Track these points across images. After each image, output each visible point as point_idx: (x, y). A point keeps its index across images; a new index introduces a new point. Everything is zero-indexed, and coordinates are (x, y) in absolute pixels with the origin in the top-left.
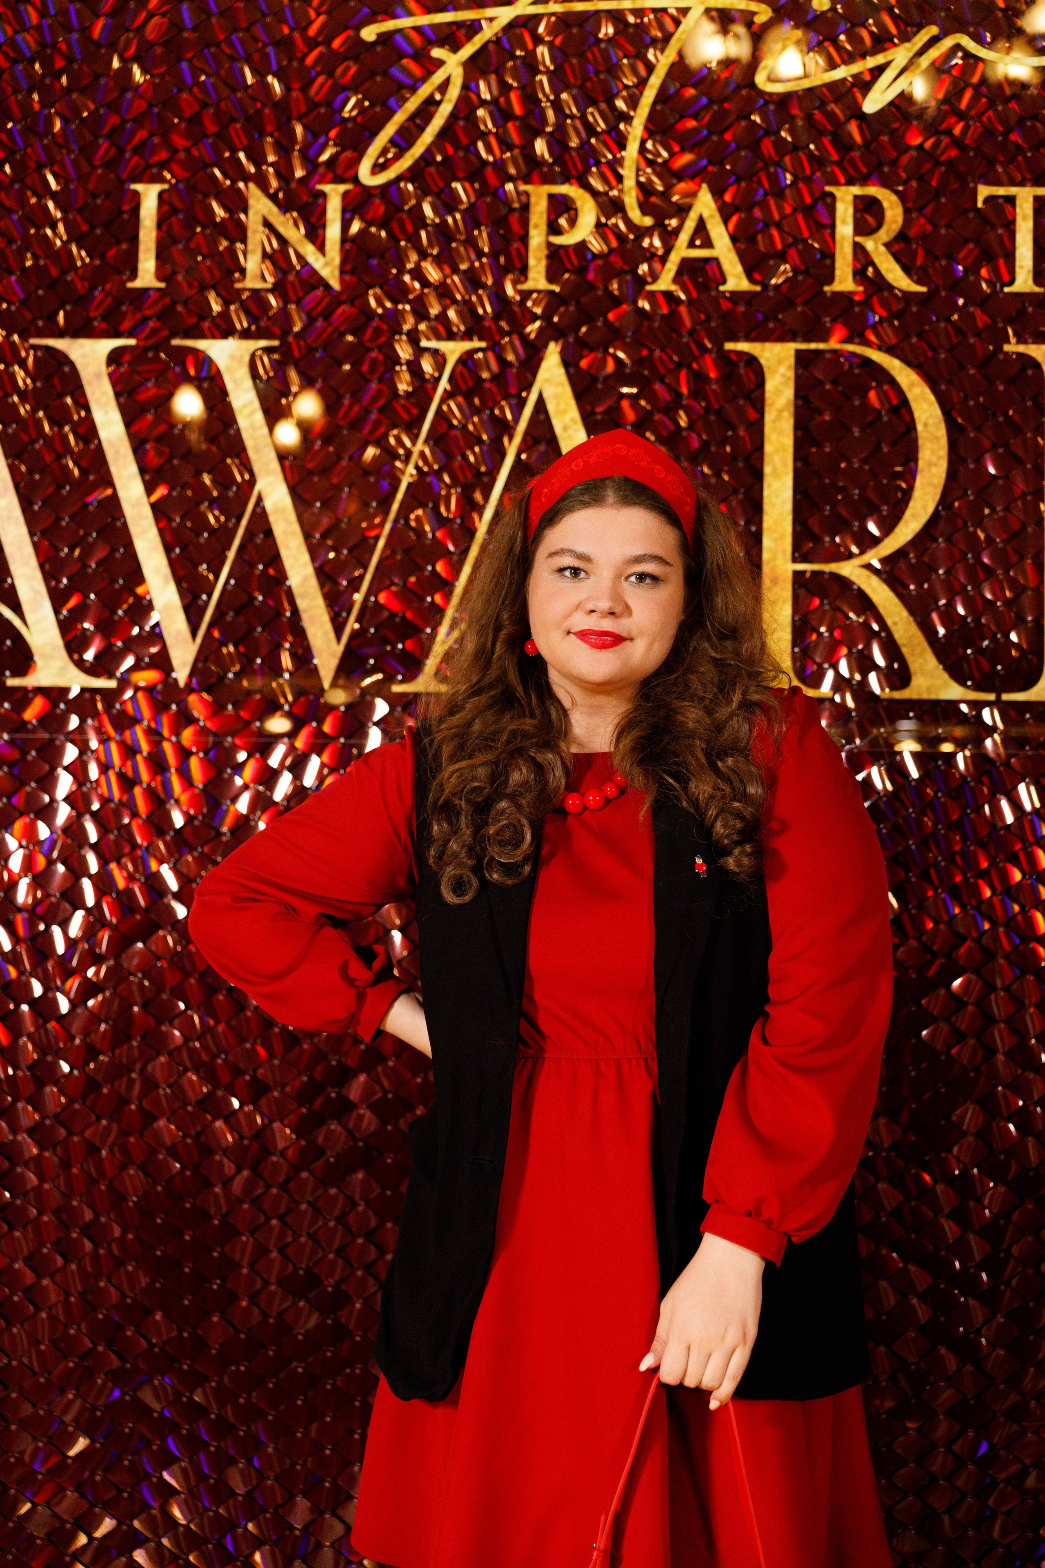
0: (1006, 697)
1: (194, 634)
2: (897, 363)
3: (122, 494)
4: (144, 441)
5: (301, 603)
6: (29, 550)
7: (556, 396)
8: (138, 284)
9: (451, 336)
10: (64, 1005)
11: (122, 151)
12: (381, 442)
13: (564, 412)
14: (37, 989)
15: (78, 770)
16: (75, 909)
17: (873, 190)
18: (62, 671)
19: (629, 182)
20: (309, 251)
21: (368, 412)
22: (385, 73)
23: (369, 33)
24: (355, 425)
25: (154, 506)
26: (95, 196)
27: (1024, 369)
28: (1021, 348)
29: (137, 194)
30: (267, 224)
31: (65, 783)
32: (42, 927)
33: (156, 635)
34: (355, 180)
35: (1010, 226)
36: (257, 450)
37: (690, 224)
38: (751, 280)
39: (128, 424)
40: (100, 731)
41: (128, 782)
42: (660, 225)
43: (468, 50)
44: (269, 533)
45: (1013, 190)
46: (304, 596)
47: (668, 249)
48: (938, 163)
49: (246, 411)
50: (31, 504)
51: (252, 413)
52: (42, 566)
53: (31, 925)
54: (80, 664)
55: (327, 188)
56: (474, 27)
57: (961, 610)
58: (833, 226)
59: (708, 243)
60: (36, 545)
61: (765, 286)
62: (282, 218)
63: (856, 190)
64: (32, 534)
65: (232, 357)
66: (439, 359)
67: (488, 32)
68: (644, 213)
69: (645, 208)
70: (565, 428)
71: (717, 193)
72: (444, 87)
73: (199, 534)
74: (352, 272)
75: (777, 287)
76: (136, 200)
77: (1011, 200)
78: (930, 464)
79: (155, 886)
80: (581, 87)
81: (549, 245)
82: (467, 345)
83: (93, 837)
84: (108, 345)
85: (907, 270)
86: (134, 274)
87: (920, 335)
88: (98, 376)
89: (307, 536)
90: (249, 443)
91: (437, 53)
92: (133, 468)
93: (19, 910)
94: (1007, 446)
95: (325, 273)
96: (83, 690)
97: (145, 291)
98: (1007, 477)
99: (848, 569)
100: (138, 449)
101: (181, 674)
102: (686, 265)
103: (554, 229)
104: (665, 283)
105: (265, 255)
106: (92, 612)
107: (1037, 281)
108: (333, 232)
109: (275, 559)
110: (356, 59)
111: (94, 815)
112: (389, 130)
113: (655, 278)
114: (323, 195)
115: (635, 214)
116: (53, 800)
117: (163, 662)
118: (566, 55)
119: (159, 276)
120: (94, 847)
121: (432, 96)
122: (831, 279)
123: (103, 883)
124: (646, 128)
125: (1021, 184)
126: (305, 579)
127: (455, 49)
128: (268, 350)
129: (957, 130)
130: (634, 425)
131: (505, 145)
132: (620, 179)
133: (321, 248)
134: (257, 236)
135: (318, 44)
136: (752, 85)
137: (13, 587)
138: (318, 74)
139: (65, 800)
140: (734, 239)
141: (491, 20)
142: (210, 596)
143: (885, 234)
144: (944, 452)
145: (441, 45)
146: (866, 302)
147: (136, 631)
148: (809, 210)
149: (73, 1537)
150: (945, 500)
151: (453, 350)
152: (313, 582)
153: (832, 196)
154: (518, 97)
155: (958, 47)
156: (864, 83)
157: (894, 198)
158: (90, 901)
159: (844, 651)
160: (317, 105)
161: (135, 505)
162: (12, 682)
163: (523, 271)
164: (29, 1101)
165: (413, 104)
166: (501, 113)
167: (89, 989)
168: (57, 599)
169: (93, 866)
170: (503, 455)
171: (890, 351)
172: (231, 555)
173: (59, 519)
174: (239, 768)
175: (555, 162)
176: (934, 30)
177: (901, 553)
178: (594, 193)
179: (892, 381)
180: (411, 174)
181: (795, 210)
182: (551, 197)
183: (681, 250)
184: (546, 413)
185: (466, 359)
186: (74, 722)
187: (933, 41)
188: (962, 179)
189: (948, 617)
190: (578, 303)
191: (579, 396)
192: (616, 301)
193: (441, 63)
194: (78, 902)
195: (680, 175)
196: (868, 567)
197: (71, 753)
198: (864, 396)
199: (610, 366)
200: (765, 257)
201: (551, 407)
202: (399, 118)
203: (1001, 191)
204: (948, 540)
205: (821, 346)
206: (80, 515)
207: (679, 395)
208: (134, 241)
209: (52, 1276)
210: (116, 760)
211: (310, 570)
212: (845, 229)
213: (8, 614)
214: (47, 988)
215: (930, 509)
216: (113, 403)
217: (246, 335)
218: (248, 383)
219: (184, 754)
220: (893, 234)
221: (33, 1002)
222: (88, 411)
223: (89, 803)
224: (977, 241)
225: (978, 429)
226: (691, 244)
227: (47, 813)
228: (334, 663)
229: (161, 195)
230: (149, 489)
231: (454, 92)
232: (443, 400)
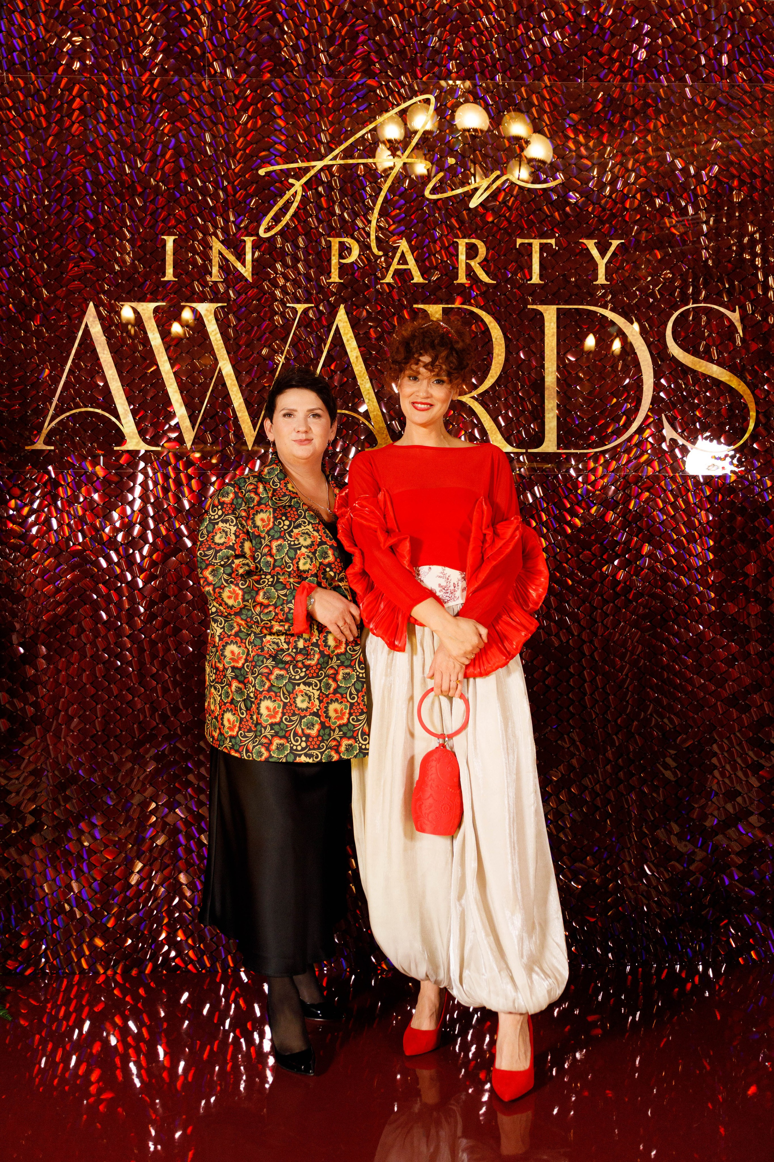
0: (529, 451)
1: (193, 428)
2: (484, 313)
3: (161, 368)
4: (170, 346)
5: (239, 415)
6: (122, 392)
7: (343, 327)
8: (166, 279)
9: (298, 301)
10: (141, 585)
11: (157, 222)
12: (270, 347)
13: (347, 334)
14: (129, 577)
15: (144, 485)
16: (146, 544)
17: (473, 241)
18: (138, 443)
19: (373, 237)
20: (239, 265)
21: (265, 333)
22: (269, 189)
23: (262, 172)
24: (259, 339)
25: (174, 373)
26: (146, 241)
27: (536, 315)
28: (535, 307)
29: (164, 240)
30: (220, 253)
31: (138, 490)
32: (131, 551)
33: (177, 427)
34: (257, 235)
35: (530, 256)
36: (218, 350)
37: (398, 255)
38: (424, 278)
39: (162, 339)
40: (153, 469)
41: (166, 490)
42: (386, 255)
43: (304, 180)
44: (224, 385)
45: (531, 241)
46: (240, 411)
47: (389, 265)
48: (500, 229)
49: (213, 333)
50: (122, 373)
51: (216, 334)
52: (127, 399)
53: (126, 550)
54: (145, 440)
55: (246, 238)
56: (307, 170)
57: (510, 415)
58: (457, 255)
59: (406, 263)
60: (124, 390)
61: (429, 281)
62: (227, 251)
63: (467, 240)
64: (123, 386)
65: (207, 310)
66: (294, 311)
67: (312, 172)
68: (379, 250)
69: (379, 249)
70: (348, 341)
71: (409, 242)
72: (294, 195)
73: (194, 386)
74: (257, 274)
75: (434, 281)
76: (164, 243)
77: (530, 245)
78: (498, 355)
79: (179, 534)
80: (351, 196)
81: (340, 263)
82: (306, 306)
83: (152, 514)
84: (153, 305)
85: (487, 274)
86: (164, 275)
87: (493, 301)
88: (150, 318)
89: (240, 386)
90: (215, 347)
91: (291, 181)
92: (166, 358)
93: (122, 544)
94: (529, 347)
95: (245, 275)
96: (146, 451)
97: (169, 281)
98: (529, 360)
99: (466, 399)
100: (167, 350)
101: (189, 445)
102: (396, 271)
103: (341, 257)
104: (389, 279)
105: (220, 267)
106: (149, 419)
107: (541, 279)
108: (249, 257)
109: (227, 396)
110: (257, 183)
111: (152, 504)
112: (272, 214)
113: (384, 277)
114: (244, 241)
115: (375, 250)
116: (134, 498)
117: (180, 440)
118: (345, 183)
119: (174, 276)
120: (151, 517)
121: (289, 199)
122: (457, 279)
123: (156, 533)
124: (379, 214)
125: (534, 238)
126: (240, 404)
127: (298, 179)
128: (222, 307)
129: (507, 215)
130: (376, 339)
131: (320, 221)
132: (368, 234)
133: (244, 264)
134: (216, 260)
135: (240, 176)
136: (423, 196)
137: (115, 407)
138: (240, 189)
139: (140, 498)
140: (416, 260)
141: (313, 167)
142: (200, 412)
143: (479, 259)
144: (504, 350)
145: (293, 177)
146: (471, 287)
147: (167, 426)
148: (447, 249)
149: (149, 805)
150: (504, 370)
151: (300, 307)
152: (244, 405)
153: (457, 242)
154: (325, 200)
155: (508, 179)
156: (470, 195)
157: (482, 244)
158: (151, 540)
159: (463, 433)
160: (240, 203)
161: (166, 374)
162: (115, 448)
163: (329, 275)
164: (127, 624)
165: (281, 203)
166: (319, 208)
167: (152, 577)
168: (134, 413)
169: (152, 526)
170: (322, 352)
171: (481, 308)
172: (209, 394)
173: (134, 379)
174: (213, 484)
175: (341, 228)
176: (498, 173)
177: (486, 392)
178: (358, 241)
179: (482, 320)
180: (281, 233)
181: (441, 248)
182: (340, 242)
183: (395, 266)
184: (340, 334)
185: (306, 311)
186: (142, 465)
187: (498, 177)
188: (510, 235)
189: (506, 418)
190: (352, 288)
191: (353, 327)
192: (367, 287)
193: (293, 185)
194: (146, 541)
195: (393, 233)
196: (473, 397)
197: (140, 478)
198: (470, 327)
199: (364, 313)
200: (430, 268)
201: (342, 331)
202: (276, 209)
203: (526, 241)
204: (506, 386)
205: (453, 306)
206: (144, 377)
207: (395, 326)
208: (164, 260)
209: (139, 697)
210: (161, 481)
211: (242, 400)
212: (462, 257)
213: (114, 419)
214: (134, 577)
215: (498, 374)
216: (156, 330)
217: (212, 301)
218: (214, 321)
219: (189, 478)
220: (482, 259)
221: (128, 583)
222: (145, 333)
223: (149, 499)
224: (516, 262)
225: (517, 340)
226: (399, 263)
227: (131, 504)
228: (253, 439)
229: (174, 241)
230: (172, 367)
231: (298, 198)
232: (296, 329)
